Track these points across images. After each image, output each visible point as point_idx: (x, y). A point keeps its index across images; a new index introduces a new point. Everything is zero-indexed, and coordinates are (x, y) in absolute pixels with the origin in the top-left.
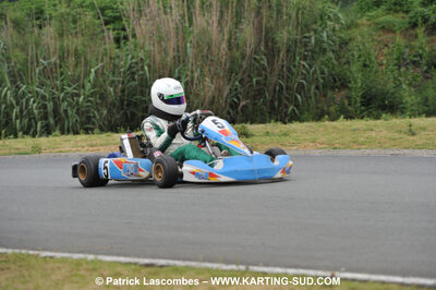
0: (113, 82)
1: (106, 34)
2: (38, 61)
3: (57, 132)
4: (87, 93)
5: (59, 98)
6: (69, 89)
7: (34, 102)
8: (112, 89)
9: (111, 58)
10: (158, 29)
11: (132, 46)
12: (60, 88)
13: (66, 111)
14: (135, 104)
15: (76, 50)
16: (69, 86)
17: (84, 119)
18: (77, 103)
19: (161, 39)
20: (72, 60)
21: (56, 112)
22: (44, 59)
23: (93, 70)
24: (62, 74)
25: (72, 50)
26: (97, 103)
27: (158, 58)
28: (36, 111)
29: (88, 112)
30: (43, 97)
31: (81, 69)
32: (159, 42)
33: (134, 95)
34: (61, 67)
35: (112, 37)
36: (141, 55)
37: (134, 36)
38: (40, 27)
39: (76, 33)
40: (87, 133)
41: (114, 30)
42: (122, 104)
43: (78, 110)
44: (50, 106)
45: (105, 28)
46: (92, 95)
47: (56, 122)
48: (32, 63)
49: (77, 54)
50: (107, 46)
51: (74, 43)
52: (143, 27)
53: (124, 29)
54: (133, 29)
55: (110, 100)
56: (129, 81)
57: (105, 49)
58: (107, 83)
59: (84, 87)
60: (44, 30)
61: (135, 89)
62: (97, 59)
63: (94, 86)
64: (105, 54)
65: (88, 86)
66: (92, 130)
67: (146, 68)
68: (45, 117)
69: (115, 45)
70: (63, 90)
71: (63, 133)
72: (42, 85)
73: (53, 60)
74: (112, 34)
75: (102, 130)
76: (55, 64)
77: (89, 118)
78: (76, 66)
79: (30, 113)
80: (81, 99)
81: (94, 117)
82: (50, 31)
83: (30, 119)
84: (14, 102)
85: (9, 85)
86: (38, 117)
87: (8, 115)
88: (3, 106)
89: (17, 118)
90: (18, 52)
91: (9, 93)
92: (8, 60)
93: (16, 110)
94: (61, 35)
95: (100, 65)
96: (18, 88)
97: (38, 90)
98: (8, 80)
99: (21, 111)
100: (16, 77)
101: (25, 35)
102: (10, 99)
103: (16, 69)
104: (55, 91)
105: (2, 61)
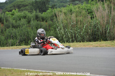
0: (90, 29)
1: (88, 16)
2: (70, 23)
3: (75, 42)
4: (83, 32)
5: (76, 33)
6: (79, 31)
7: (69, 34)
8: (90, 31)
9: (90, 23)
10: (102, 15)
11: (95, 19)
13: (78, 36)
14: (96, 35)
15: (80, 20)
16: (79, 30)
17: (82, 38)
18: (81, 34)
19: (103, 18)
20: (79, 23)
21: (75, 36)
22: (72, 22)
23: (85, 26)
24: (77, 27)
26: (86, 34)
27: (102, 23)
28: (70, 36)
29: (83, 36)
30: (72, 33)
31: (82, 25)
32: (102, 18)
33: (96, 32)
34: (76, 25)
35: (90, 17)
36: (98, 22)
37: (96, 17)
38: (71, 14)
39: (81, 16)
40: (83, 42)
41: (90, 15)
42: (93, 35)
43: (81, 36)
45: (88, 15)
46: (85, 32)
47: (75, 39)
49: (81, 22)
50: (89, 19)
51: (80, 18)
52: (98, 14)
53: (93, 15)
54: (96, 15)
55: (89, 33)
56: (94, 29)
57: (88, 20)
58: (89, 29)
59: (82, 30)
60: (72, 15)
61: (96, 31)
62: (86, 23)
63: (85, 30)
64: (88, 22)
65: (84, 30)
66: (84, 41)
67: (99, 25)
68: (72, 38)
69: (91, 19)
70: (77, 31)
71: (76, 42)
72: (71, 29)
73: (74, 23)
74: (90, 16)
75: (87, 41)
76: (75, 24)
77: (84, 38)
78: (81, 25)
79: (68, 37)
82: (74, 15)
84: (64, 34)
85: (63, 29)
86: (70, 38)
87: (62, 37)
88: (61, 35)
89: (65, 38)
90: (65, 21)
91: (63, 31)
92: (63, 22)
93: (65, 36)
94: (77, 16)
95: (87, 24)
96: (65, 30)
97: (70, 31)
98: (62, 27)
99: (66, 36)
100: (65, 27)
101: (67, 16)
102: (63, 33)
103: (65, 25)
104: (75, 31)
105: (61, 23)
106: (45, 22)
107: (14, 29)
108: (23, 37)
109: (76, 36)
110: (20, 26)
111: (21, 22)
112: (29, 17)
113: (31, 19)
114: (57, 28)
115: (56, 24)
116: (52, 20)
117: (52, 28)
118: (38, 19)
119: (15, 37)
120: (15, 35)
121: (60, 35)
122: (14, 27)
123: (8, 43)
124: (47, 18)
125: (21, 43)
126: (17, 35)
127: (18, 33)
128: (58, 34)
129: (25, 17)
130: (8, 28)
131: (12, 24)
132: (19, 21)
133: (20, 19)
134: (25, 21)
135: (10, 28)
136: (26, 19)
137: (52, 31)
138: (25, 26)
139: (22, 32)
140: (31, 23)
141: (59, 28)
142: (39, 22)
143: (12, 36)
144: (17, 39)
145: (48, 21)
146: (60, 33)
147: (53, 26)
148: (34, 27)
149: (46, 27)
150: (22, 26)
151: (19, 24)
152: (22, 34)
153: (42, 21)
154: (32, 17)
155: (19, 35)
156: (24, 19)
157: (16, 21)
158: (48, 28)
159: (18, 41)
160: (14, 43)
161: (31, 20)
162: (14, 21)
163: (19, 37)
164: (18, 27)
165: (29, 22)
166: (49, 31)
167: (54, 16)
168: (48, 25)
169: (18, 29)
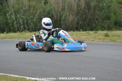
0: (43, 15)
1: (42, 1)
4: (36, 18)
5: (28, 19)
6: (31, 17)
7: (21, 20)
9: (43, 8)
11: (49, 5)
12: (28, 16)
13: (30, 23)
15: (33, 5)
18: (33, 21)
20: (32, 8)
21: (27, 23)
23: (38, 12)
24: (29, 12)
26: (39, 21)
28: (21, 23)
30: (24, 19)
31: (35, 11)
32: (57, 4)
36: (52, 8)
37: (50, 2)
44: (25, 21)
46: (38, 19)
47: (27, 26)
48: (21, 9)
49: (34, 7)
56: (48, 15)
57: (42, 6)
59: (35, 16)
62: (39, 8)
65: (37, 16)
67: (53, 12)
70: (29, 17)
74: (44, 1)
78: (33, 10)
80: (35, 20)
81: (38, 25)
84: (15, 20)
87: (13, 23)
88: (12, 21)
89: (16, 24)
90: (17, 5)
91: (14, 17)
92: (14, 7)
93: (15, 22)
94: (29, 1)
95: (40, 10)
96: (16, 16)
97: (22, 16)
98: (13, 13)
99: (17, 22)
100: (16, 12)
101: (18, 1)
104: (27, 17)
105: (12, 8)
114: (8, 13)
115: (6, 8)
116: (1, 4)
117: (2, 13)
121: (11, 21)
128: (8, 20)
137: (1, 16)
146: (10, 19)
147: (2, 11)
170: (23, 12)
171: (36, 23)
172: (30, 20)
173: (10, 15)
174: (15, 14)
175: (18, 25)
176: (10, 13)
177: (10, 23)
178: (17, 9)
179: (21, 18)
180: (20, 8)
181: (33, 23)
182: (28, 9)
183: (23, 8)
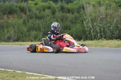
1: (119, 10)
4: (113, 26)
5: (105, 27)
6: (108, 25)
7: (98, 28)
8: (120, 26)
13: (107, 31)
15: (110, 14)
16: (108, 24)
17: (112, 34)
18: (110, 29)
20: (109, 17)
22: (101, 16)
23: (115, 20)
24: (106, 20)
25: (109, 14)
26: (116, 29)
28: (98, 31)
30: (100, 27)
31: (112, 19)
43: (110, 31)
44: (102, 29)
46: (115, 27)
47: (104, 34)
49: (111, 15)
51: (110, 12)
55: (119, 28)
57: (119, 14)
58: (119, 24)
59: (112, 25)
64: (119, 16)
65: (114, 24)
68: (101, 32)
70: (106, 25)
72: (100, 23)
78: (110, 18)
80: (111, 28)
83: (96, 33)
84: (92, 28)
85: (91, 23)
86: (98, 32)
87: (90, 31)
88: (89, 29)
89: (92, 32)
90: (94, 14)
91: (91, 25)
92: (91, 16)
93: (92, 30)
94: (106, 9)
95: (117, 18)
96: (93, 24)
97: (99, 25)
98: (90, 21)
99: (94, 30)
100: (93, 21)
101: (96, 9)
102: (91, 26)
103: (93, 19)
104: (104, 25)
105: (89, 16)
106: (71, 13)
107: (38, 20)
108: (47, 29)
109: (105, 31)
110: (44, 16)
111: (45, 13)
112: (53, 8)
113: (56, 9)
114: (85, 21)
115: (83, 16)
116: (78, 12)
117: (79, 21)
118: (63, 10)
119: (39, 28)
120: (39, 26)
121: (87, 29)
122: (37, 18)
123: (31, 35)
124: (73, 10)
125: (45, 36)
126: (40, 27)
127: (42, 24)
128: (85, 28)
129: (49, 8)
130: (31, 19)
131: (36, 15)
132: (43, 11)
133: (44, 10)
134: (49, 11)
135: (33, 19)
136: (51, 10)
137: (78, 24)
138: (50, 17)
139: (45, 24)
140: (56, 15)
141: (86, 21)
142: (64, 14)
143: (36, 28)
144: (40, 31)
145: (74, 13)
146: (87, 27)
147: (79, 19)
148: (59, 19)
149: (72, 19)
150: (46, 17)
151: (42, 15)
152: (46, 25)
153: (68, 12)
154: (57, 8)
155: (43, 26)
156: (48, 10)
157: (40, 12)
158: (74, 20)
159: (41, 34)
160: (37, 36)
161: (56, 11)
162: (38, 12)
163: (42, 29)
164: (41, 18)
165: (54, 13)
166: (76, 24)
167: (81, 8)
168: (74, 18)
169: (42, 20)
170: (100, 20)
171: (113, 32)
172: (106, 28)
173: (87, 23)
174: (92, 22)
175: (95, 33)
176: (87, 21)
177: (87, 31)
178: (94, 17)
179: (98, 26)
180: (97, 16)
181: (109, 31)
182: (105, 17)
183: (100, 16)
